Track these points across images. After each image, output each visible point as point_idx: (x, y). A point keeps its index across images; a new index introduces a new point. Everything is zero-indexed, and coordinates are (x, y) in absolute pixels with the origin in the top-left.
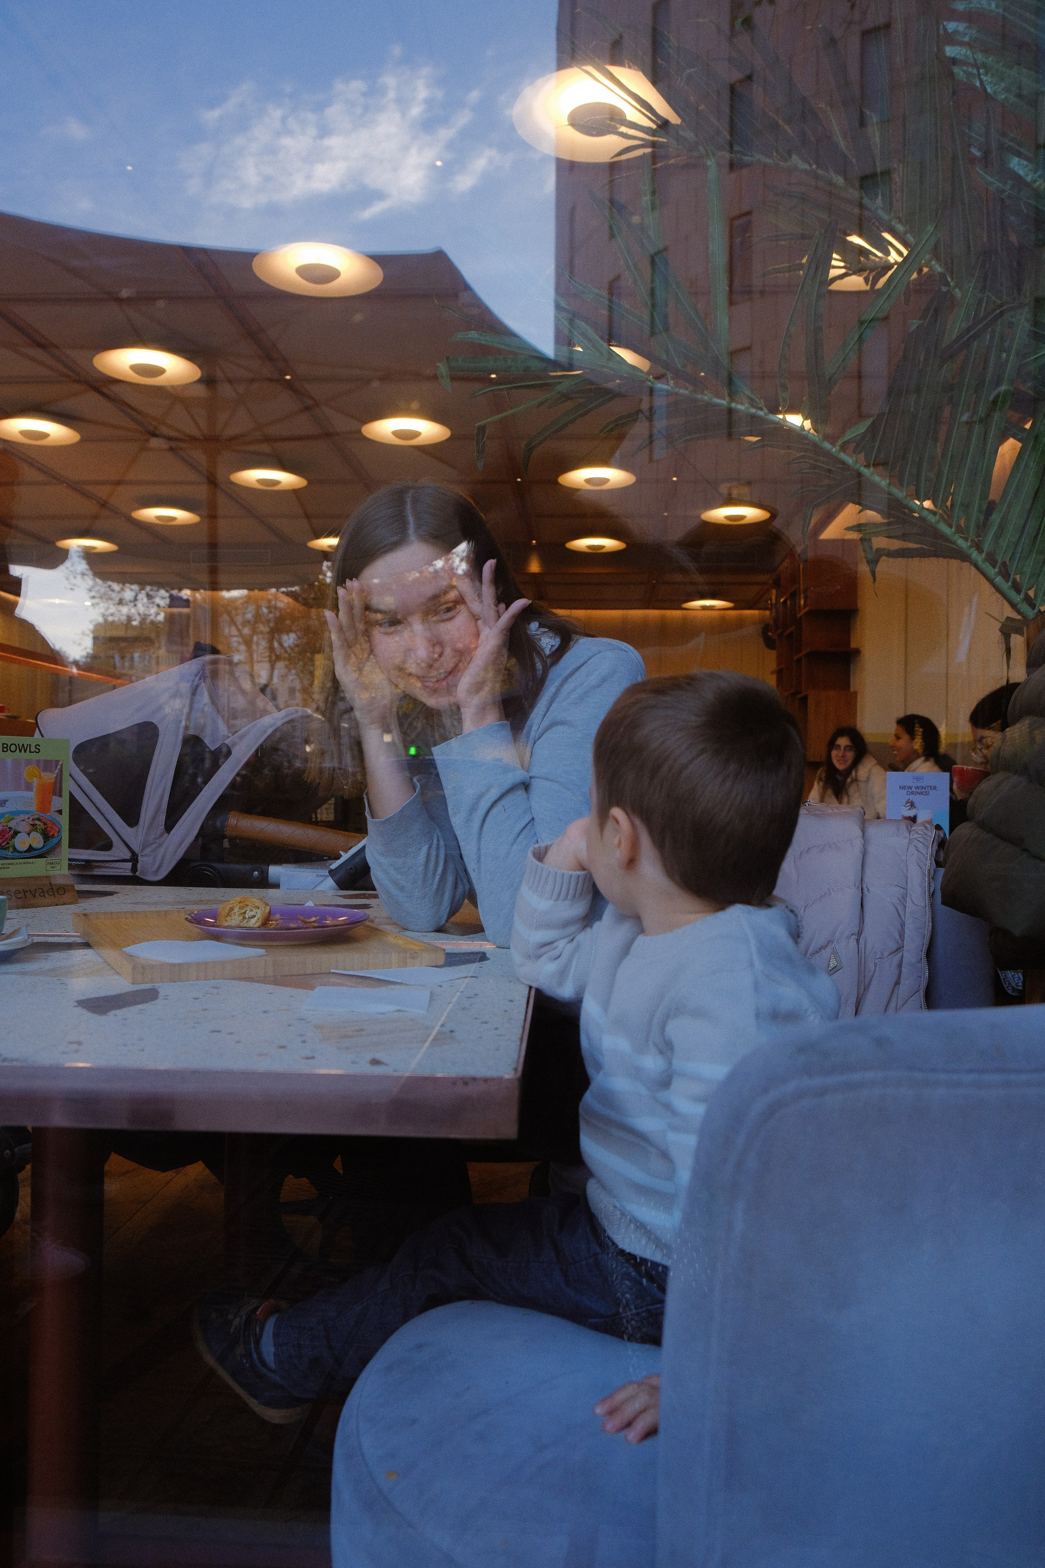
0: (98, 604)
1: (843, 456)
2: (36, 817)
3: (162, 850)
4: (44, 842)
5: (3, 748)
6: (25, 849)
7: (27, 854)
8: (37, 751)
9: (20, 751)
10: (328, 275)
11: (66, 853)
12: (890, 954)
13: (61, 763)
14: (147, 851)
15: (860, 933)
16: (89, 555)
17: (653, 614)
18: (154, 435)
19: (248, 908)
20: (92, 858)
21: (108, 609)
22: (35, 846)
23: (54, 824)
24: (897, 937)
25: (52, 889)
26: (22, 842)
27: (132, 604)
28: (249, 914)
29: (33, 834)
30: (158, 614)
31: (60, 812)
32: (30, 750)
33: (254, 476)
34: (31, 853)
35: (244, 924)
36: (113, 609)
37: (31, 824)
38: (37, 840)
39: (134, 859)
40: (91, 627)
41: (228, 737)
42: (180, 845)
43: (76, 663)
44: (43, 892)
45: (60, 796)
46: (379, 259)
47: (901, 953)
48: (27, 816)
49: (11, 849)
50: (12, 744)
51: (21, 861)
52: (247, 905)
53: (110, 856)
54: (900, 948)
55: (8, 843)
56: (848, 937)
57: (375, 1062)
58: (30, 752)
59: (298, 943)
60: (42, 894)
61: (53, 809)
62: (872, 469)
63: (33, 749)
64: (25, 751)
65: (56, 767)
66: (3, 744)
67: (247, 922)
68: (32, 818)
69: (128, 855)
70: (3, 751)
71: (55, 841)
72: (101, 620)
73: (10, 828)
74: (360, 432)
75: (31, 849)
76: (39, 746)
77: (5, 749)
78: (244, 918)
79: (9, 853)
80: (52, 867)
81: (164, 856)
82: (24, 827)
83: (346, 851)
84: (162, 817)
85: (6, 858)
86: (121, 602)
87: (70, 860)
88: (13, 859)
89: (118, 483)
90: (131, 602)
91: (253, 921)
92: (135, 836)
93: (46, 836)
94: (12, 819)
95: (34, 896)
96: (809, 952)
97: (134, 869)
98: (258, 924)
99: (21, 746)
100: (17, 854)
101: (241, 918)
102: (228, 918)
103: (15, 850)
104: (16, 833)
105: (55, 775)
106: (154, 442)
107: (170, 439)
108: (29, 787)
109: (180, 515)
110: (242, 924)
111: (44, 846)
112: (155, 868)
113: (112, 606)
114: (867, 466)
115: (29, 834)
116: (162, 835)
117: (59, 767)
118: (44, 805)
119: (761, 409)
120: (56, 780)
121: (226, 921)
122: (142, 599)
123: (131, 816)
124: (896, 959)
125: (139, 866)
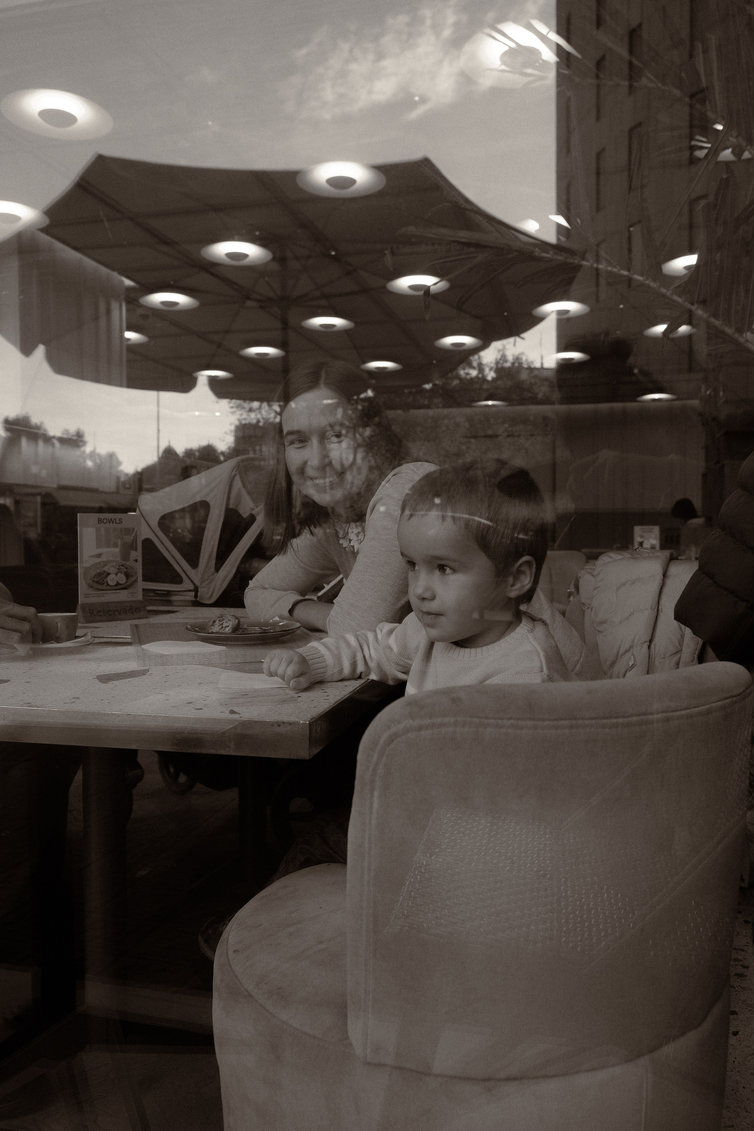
0: (235, 412)
1: (676, 298)
2: (121, 564)
3: (213, 584)
4: (127, 580)
5: (99, 521)
6: (114, 584)
7: (116, 588)
8: (120, 522)
9: (110, 523)
10: (347, 182)
11: (141, 585)
12: (671, 655)
13: (136, 530)
14: (204, 585)
15: (651, 641)
16: (213, 382)
17: (617, 406)
18: (249, 298)
19: (225, 621)
20: (171, 589)
21: (241, 415)
22: (120, 582)
23: (132, 568)
24: (677, 644)
25: (132, 609)
26: (112, 580)
27: (258, 411)
28: (225, 625)
29: (119, 575)
30: (275, 417)
31: (136, 561)
32: (116, 522)
33: (319, 321)
34: (118, 587)
35: (222, 631)
36: (245, 416)
37: (118, 569)
38: (122, 579)
39: (196, 590)
40: (233, 428)
41: (254, 509)
42: (224, 580)
43: (223, 453)
44: (126, 611)
45: (136, 550)
46: (381, 169)
47: (679, 655)
48: (114, 564)
49: (105, 584)
50: (104, 519)
51: (111, 591)
52: (224, 619)
53: (181, 587)
54: (679, 652)
55: (103, 581)
56: (641, 644)
57: (232, 712)
58: (116, 523)
59: (259, 642)
60: (125, 612)
61: (131, 559)
62: (696, 306)
63: (118, 521)
64: (113, 523)
65: (133, 532)
66: (99, 519)
67: (224, 629)
68: (118, 565)
69: (192, 587)
70: (99, 523)
71: (133, 579)
72: (237, 423)
73: (104, 571)
74: (385, 287)
75: (118, 584)
76: (121, 519)
77: (100, 522)
78: (223, 627)
79: (104, 587)
80: (132, 596)
81: (214, 589)
82: (113, 570)
83: (328, 583)
84: (213, 562)
85: (102, 590)
86: (251, 410)
87: (144, 590)
88: (107, 590)
89: (227, 332)
90: (257, 409)
91: (228, 629)
92: (196, 575)
93: (127, 576)
94: (106, 565)
95: (120, 614)
96: (620, 654)
97: (196, 596)
98: (230, 631)
99: (110, 520)
100: (109, 587)
101: (221, 627)
102: (213, 627)
103: (108, 585)
104: (108, 574)
105: (132, 538)
106: (249, 303)
107: (259, 301)
108: (115, 546)
109: (270, 351)
110: (220, 631)
111: (126, 582)
112: (209, 595)
113: (244, 413)
114: (693, 304)
115: (116, 575)
116: (213, 574)
117: (134, 532)
118: (125, 556)
119: (615, 267)
120: (133, 541)
121: (211, 629)
122: (265, 408)
123: (194, 562)
124: (676, 658)
125: (199, 594)
